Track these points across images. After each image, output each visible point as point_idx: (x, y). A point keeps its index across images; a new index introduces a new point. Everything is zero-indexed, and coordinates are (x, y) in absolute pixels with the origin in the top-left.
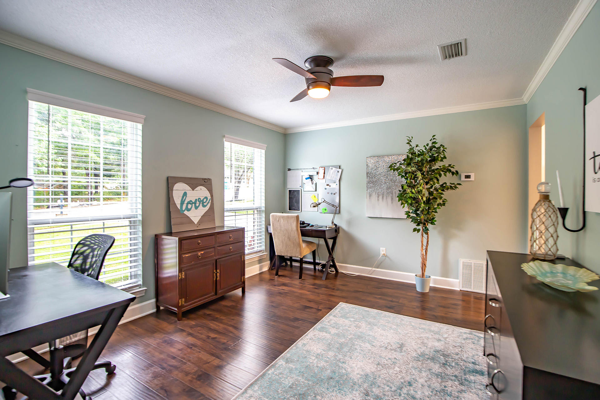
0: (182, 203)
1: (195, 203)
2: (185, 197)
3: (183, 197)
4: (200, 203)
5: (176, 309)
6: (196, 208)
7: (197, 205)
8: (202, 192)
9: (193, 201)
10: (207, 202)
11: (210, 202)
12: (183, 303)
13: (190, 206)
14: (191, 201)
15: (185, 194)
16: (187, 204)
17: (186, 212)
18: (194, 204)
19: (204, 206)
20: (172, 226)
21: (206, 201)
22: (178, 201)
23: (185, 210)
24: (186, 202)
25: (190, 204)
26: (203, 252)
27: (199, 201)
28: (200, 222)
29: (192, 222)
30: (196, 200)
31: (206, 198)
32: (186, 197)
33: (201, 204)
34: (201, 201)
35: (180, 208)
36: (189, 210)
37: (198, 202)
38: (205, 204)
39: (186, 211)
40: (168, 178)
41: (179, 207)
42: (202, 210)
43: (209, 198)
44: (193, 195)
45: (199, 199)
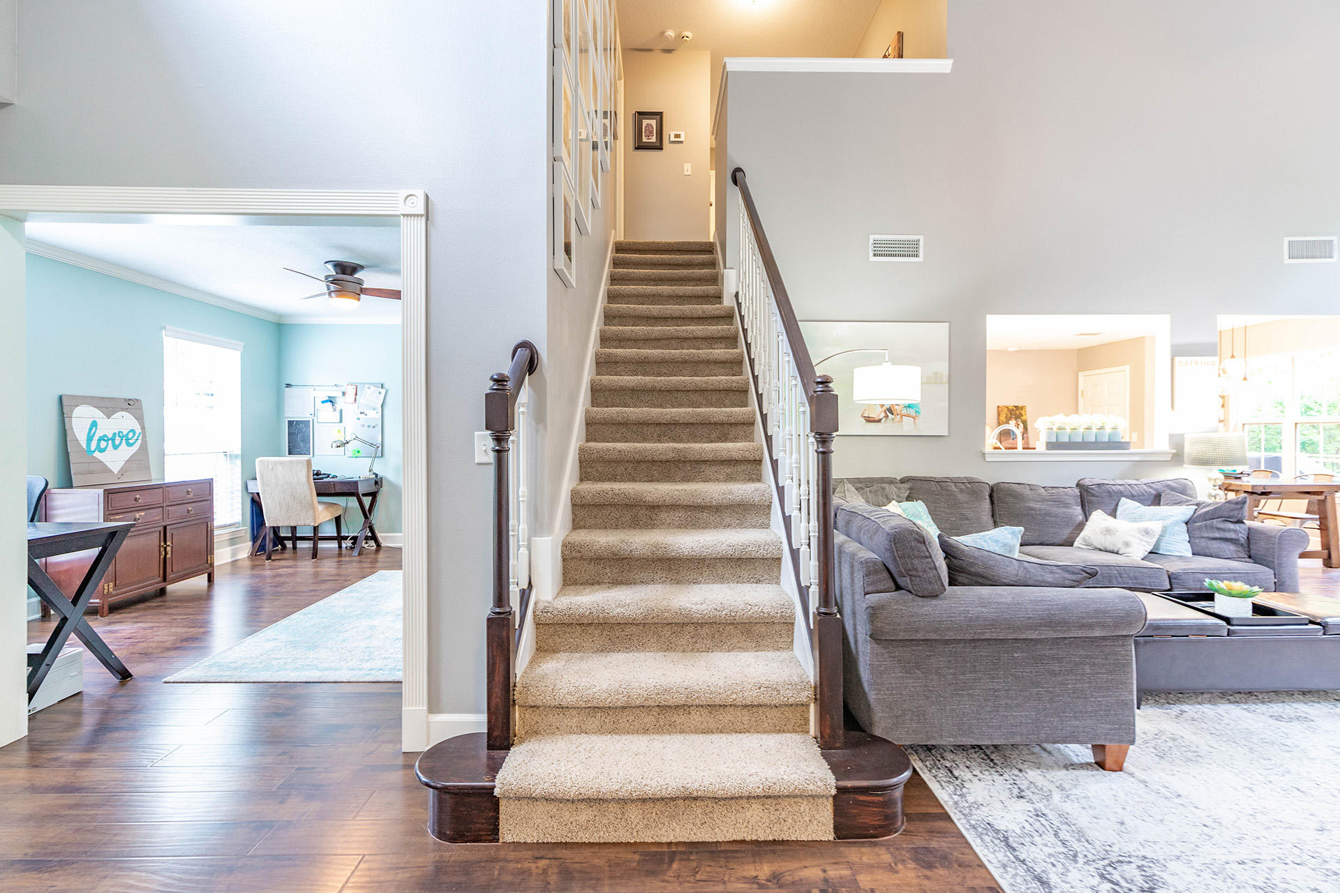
0: (90, 439)
1: (113, 440)
2: (94, 430)
3: (91, 429)
4: (122, 440)
5: (98, 601)
6: (116, 447)
7: (117, 442)
8: (124, 421)
9: (110, 436)
10: (135, 438)
11: (140, 438)
12: (111, 590)
13: (103, 444)
14: (105, 436)
15: (94, 424)
16: (99, 440)
17: (97, 454)
18: (110, 442)
19: (129, 445)
20: (73, 477)
21: (133, 437)
22: (81, 436)
23: (95, 451)
24: (96, 438)
25: (104, 440)
26: (143, 514)
27: (119, 436)
28: (123, 472)
29: (107, 470)
30: (115, 434)
31: (133, 431)
32: (96, 429)
33: (124, 441)
34: (123, 436)
35: (87, 447)
36: (102, 451)
37: (117, 438)
38: (131, 441)
39: (97, 451)
40: (61, 398)
41: (84, 445)
42: (126, 452)
43: (138, 430)
44: (108, 426)
45: (119, 432)
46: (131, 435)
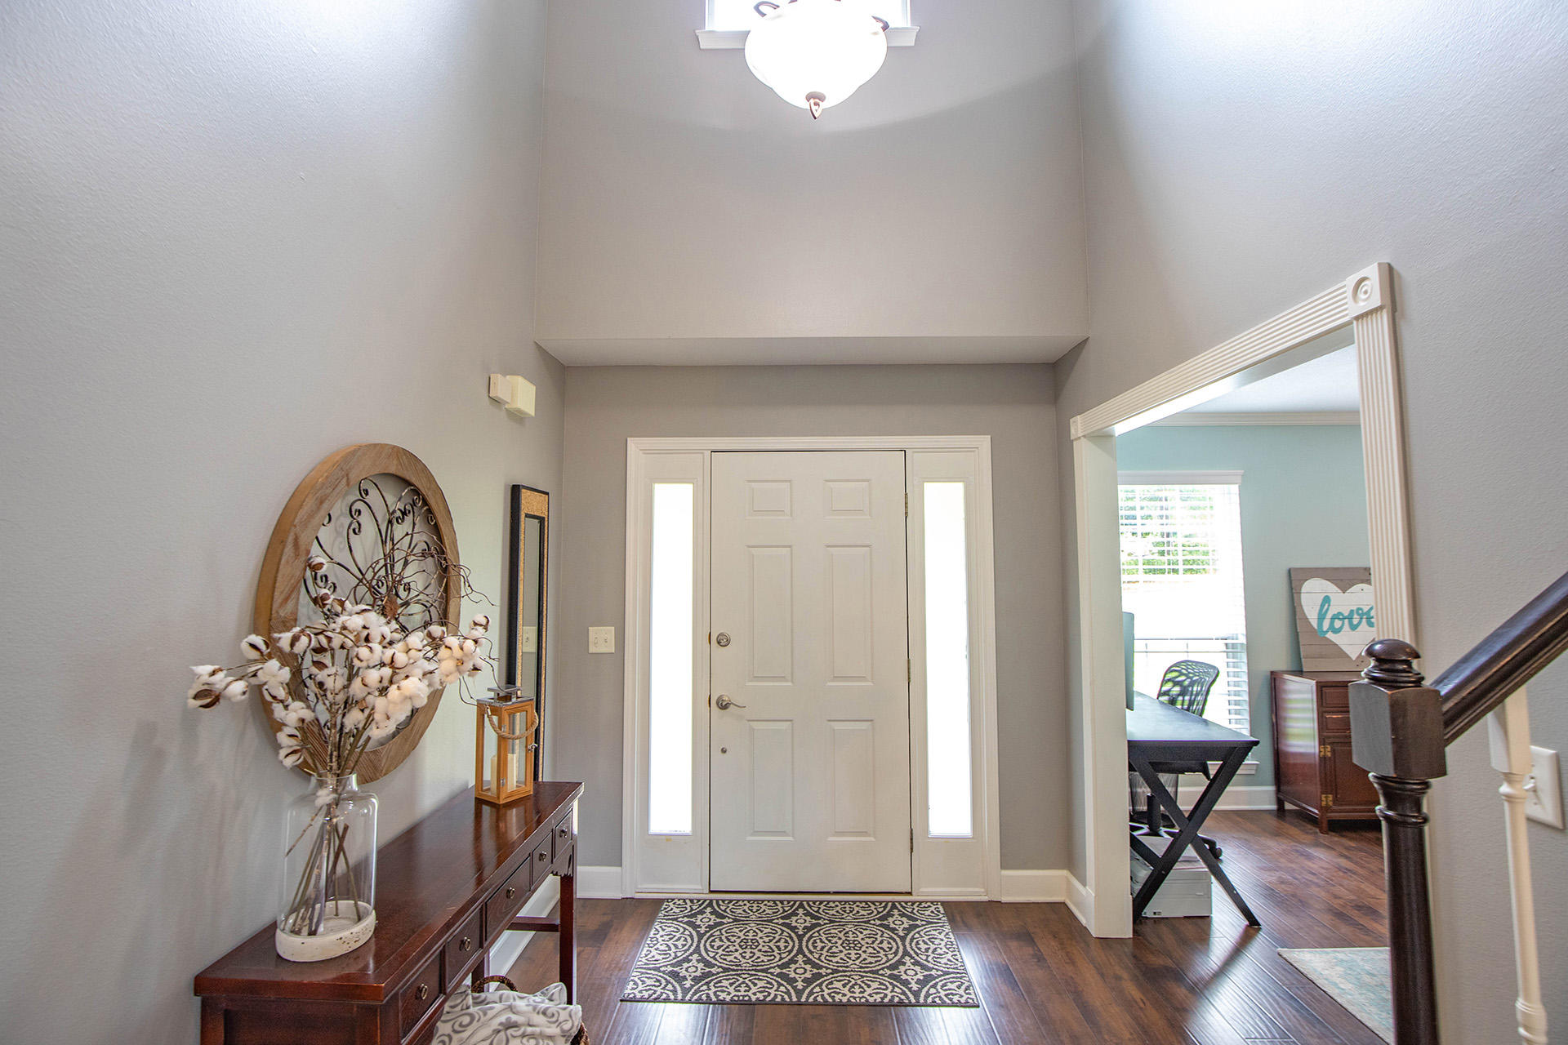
0: (1321, 617)
1: (1350, 618)
2: (1326, 607)
3: (1322, 606)
4: (1361, 618)
5: (1316, 811)
6: (1354, 627)
7: (1355, 621)
8: (1365, 596)
9: (1346, 614)
12: (1331, 803)
13: (1338, 623)
14: (1340, 613)
15: (1327, 600)
16: (1333, 618)
17: (1330, 635)
18: (1346, 621)
19: (1371, 625)
20: (1303, 660)
22: (1312, 614)
23: (1327, 632)
24: (1329, 615)
25: (1339, 619)
27: (1358, 614)
28: (1363, 657)
29: (1343, 655)
30: (1352, 611)
32: (1329, 605)
33: (1364, 620)
34: (1363, 614)
35: (1318, 627)
36: (1337, 631)
37: (1355, 616)
39: (1330, 633)
40: (1289, 571)
41: (1315, 624)
42: (1367, 634)
44: (1344, 601)
45: (1359, 609)
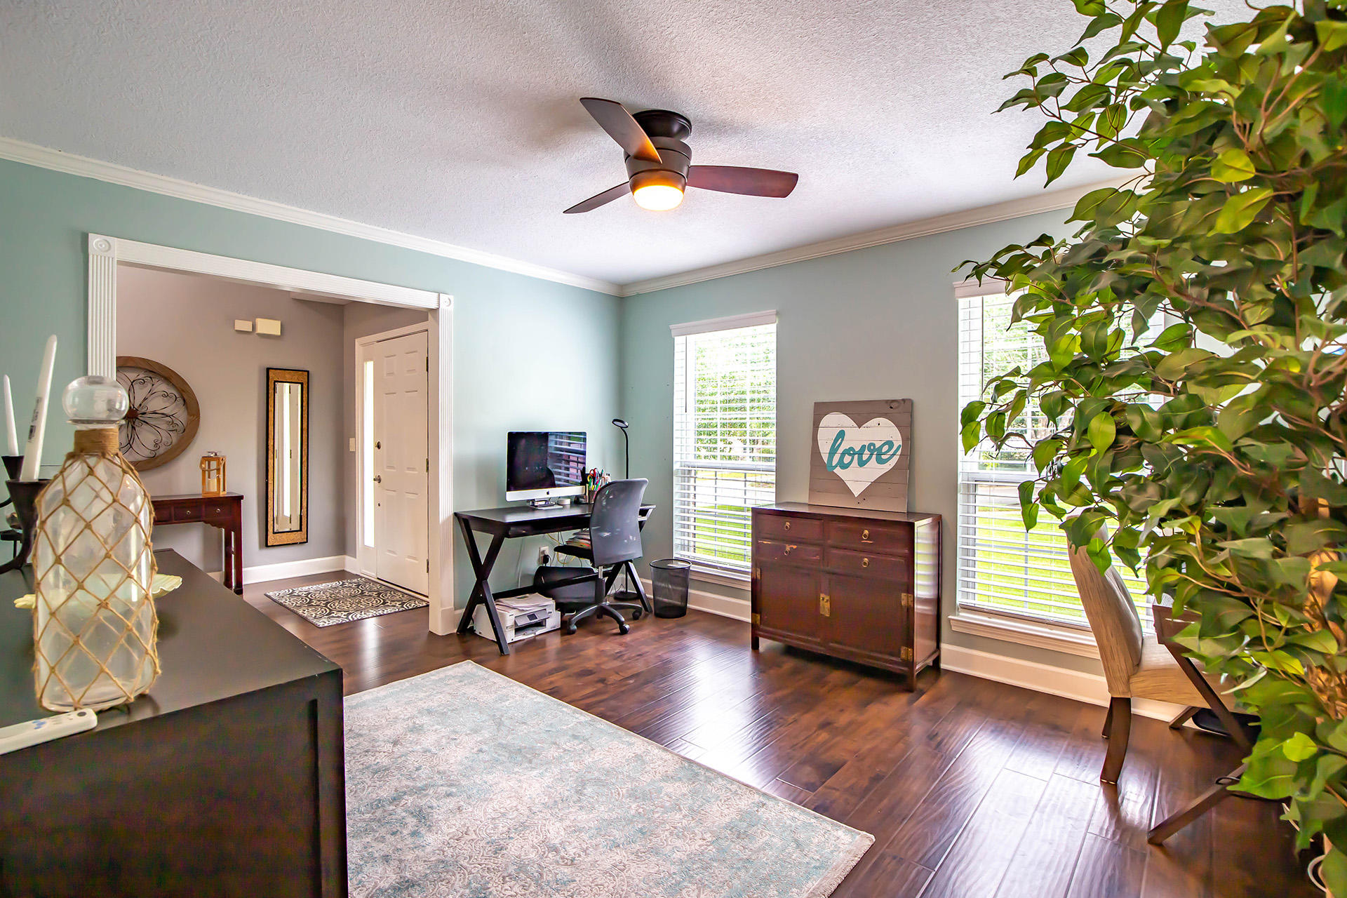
0: (833, 452)
1: (860, 453)
2: (839, 441)
3: (836, 440)
4: (872, 454)
6: (862, 463)
7: (865, 457)
8: (883, 431)
9: (858, 449)
10: (891, 452)
11: (899, 453)
13: (847, 459)
14: (852, 449)
15: (841, 435)
16: (843, 454)
17: (838, 471)
18: (857, 456)
19: (880, 461)
21: (888, 451)
22: (825, 449)
23: (836, 466)
24: (841, 450)
25: (850, 454)
26: (795, 547)
27: (869, 450)
28: (865, 495)
29: (846, 490)
30: (864, 447)
31: (890, 444)
32: (843, 440)
33: (874, 456)
34: (875, 450)
35: (828, 462)
36: (844, 466)
37: (866, 452)
38: (883, 457)
39: (838, 468)
40: (816, 403)
41: (825, 458)
42: (875, 470)
43: (898, 442)
44: (857, 437)
45: (871, 445)
46: (885, 448)
